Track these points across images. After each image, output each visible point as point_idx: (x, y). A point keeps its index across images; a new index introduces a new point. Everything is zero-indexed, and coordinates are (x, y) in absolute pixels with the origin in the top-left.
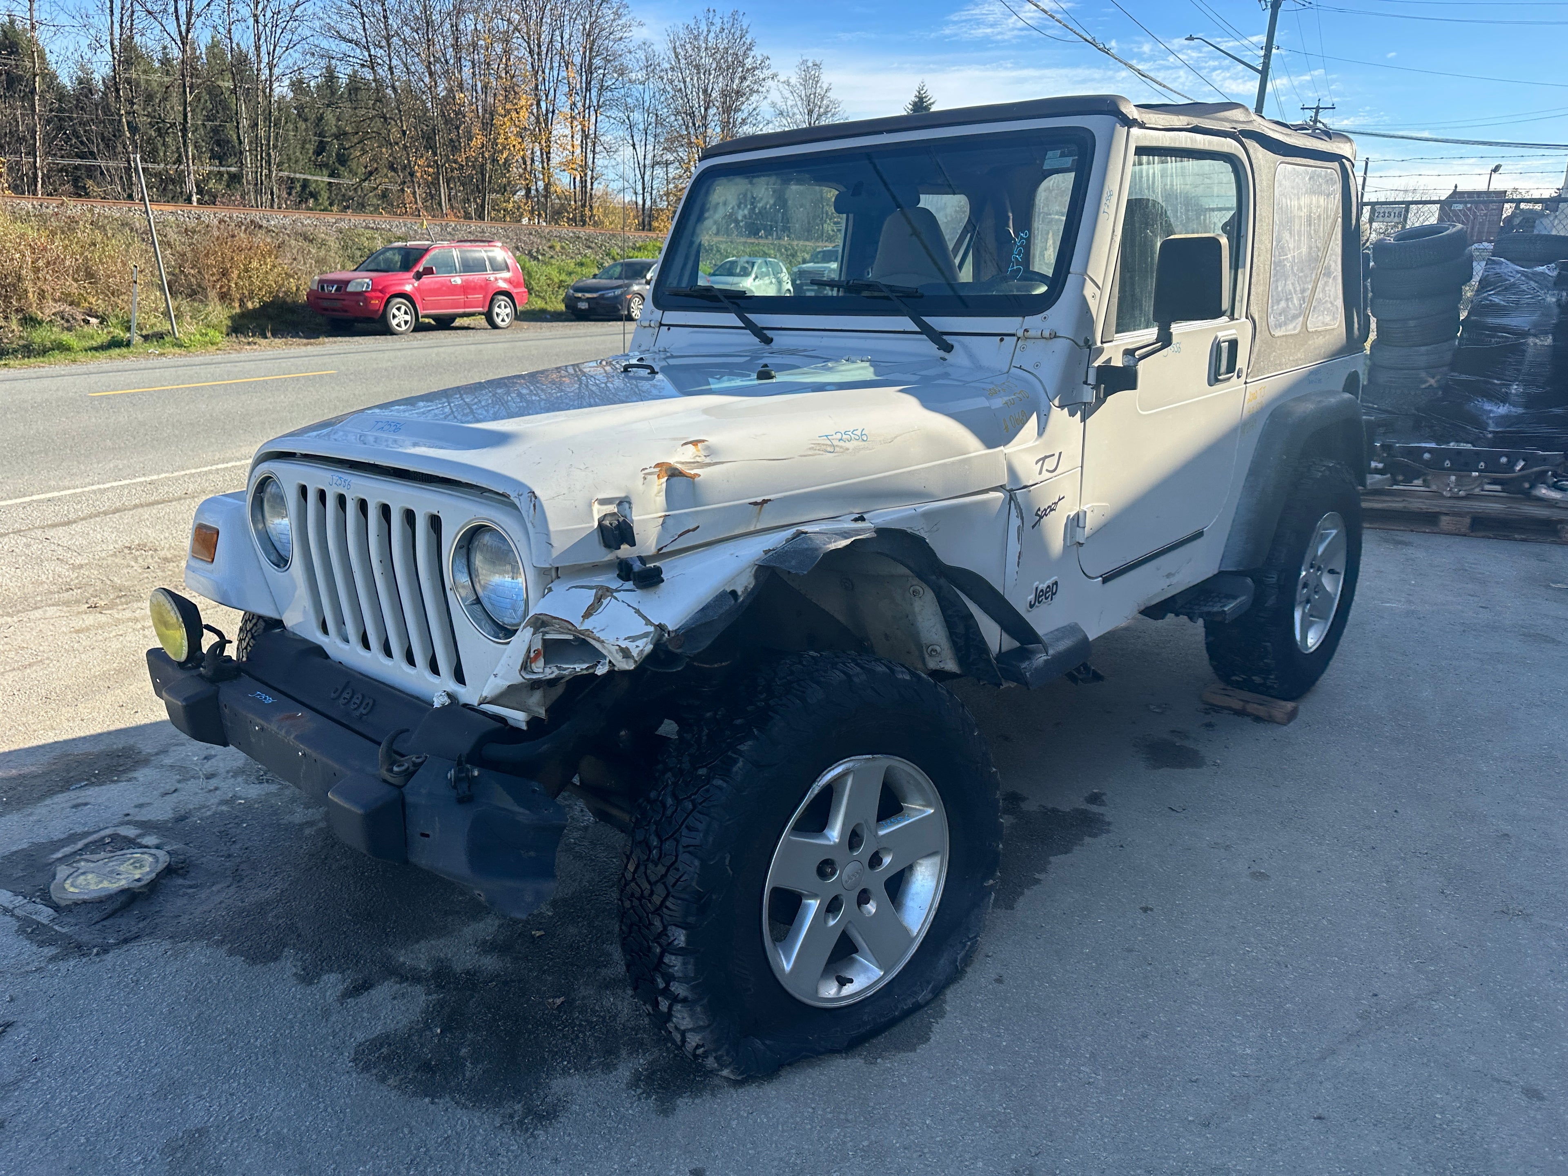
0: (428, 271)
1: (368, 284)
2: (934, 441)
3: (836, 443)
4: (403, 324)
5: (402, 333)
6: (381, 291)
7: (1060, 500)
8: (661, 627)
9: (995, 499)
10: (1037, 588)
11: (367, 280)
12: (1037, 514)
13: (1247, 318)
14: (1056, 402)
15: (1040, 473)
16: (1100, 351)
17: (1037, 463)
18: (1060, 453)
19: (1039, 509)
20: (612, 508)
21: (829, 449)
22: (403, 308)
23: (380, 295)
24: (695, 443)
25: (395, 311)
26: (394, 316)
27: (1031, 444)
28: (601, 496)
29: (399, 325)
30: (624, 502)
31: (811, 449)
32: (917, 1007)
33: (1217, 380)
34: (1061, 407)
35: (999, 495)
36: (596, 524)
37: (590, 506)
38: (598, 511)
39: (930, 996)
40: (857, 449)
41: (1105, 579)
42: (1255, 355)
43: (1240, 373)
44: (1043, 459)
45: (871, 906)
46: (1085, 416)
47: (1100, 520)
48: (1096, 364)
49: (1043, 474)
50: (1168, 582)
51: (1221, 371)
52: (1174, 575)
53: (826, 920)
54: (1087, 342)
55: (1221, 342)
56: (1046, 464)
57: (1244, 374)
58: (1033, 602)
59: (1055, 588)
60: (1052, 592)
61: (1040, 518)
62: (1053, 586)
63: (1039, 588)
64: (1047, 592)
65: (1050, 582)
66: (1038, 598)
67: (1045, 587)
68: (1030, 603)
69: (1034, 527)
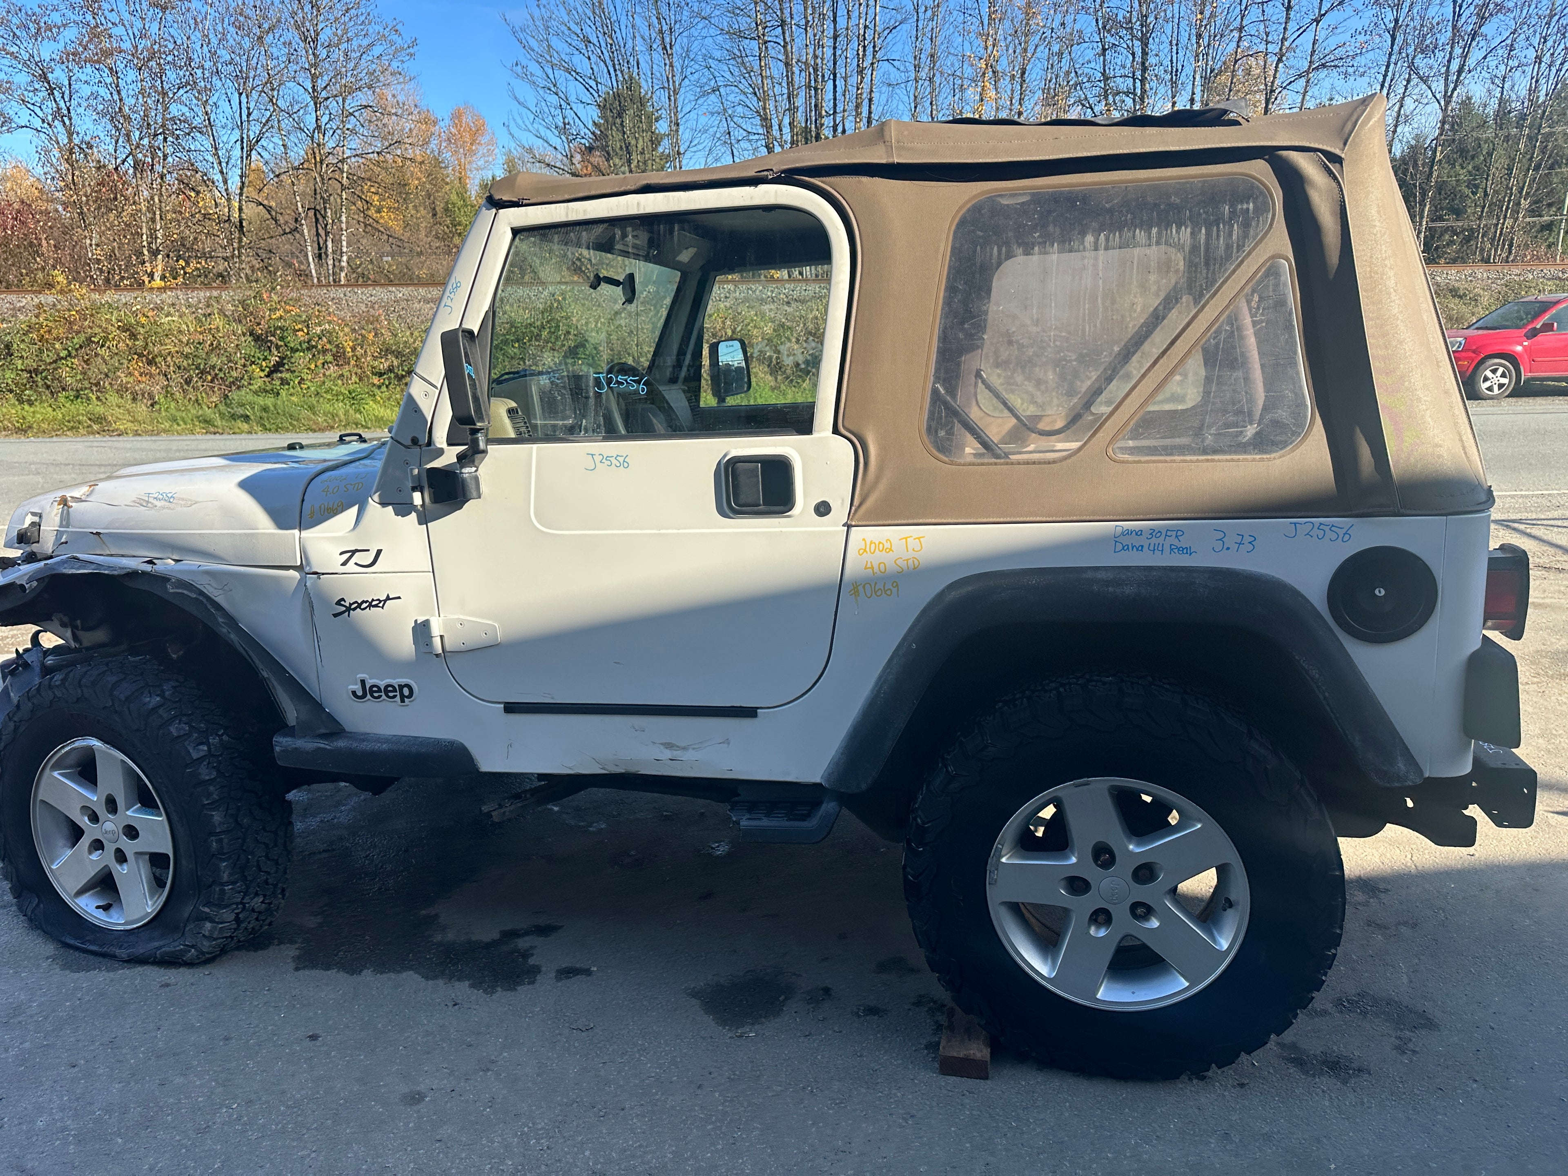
0: (1548, 327)
1: (1460, 344)
2: (229, 514)
3: (151, 500)
4: (1496, 388)
5: (1491, 398)
6: (1474, 352)
7: (388, 598)
9: (292, 578)
10: (363, 682)
11: (1459, 339)
12: (339, 603)
13: (837, 432)
14: (376, 497)
15: (344, 564)
16: (442, 452)
17: (341, 553)
18: (379, 552)
19: (343, 600)
21: (144, 504)
22: (1501, 370)
23: (1473, 355)
24: (91, 485)
25: (1488, 373)
26: (1486, 379)
27: (340, 534)
28: (32, 511)
29: (1490, 389)
30: (40, 516)
31: (134, 502)
33: (736, 514)
34: (384, 504)
35: (297, 575)
36: (24, 526)
37: (25, 515)
38: (29, 519)
40: (163, 508)
41: (511, 708)
42: (882, 486)
43: (823, 509)
44: (354, 552)
45: (125, 866)
46: (424, 519)
47: (481, 639)
48: (428, 466)
49: (351, 567)
50: (668, 754)
51: (743, 499)
52: (685, 748)
53: (90, 853)
54: (415, 441)
55: (735, 461)
56: (357, 558)
57: (840, 511)
58: (360, 693)
59: (406, 691)
60: (404, 693)
61: (349, 609)
62: (401, 687)
63: (369, 682)
64: (389, 690)
65: (395, 682)
66: (368, 692)
67: (382, 684)
68: (354, 693)
69: (335, 615)
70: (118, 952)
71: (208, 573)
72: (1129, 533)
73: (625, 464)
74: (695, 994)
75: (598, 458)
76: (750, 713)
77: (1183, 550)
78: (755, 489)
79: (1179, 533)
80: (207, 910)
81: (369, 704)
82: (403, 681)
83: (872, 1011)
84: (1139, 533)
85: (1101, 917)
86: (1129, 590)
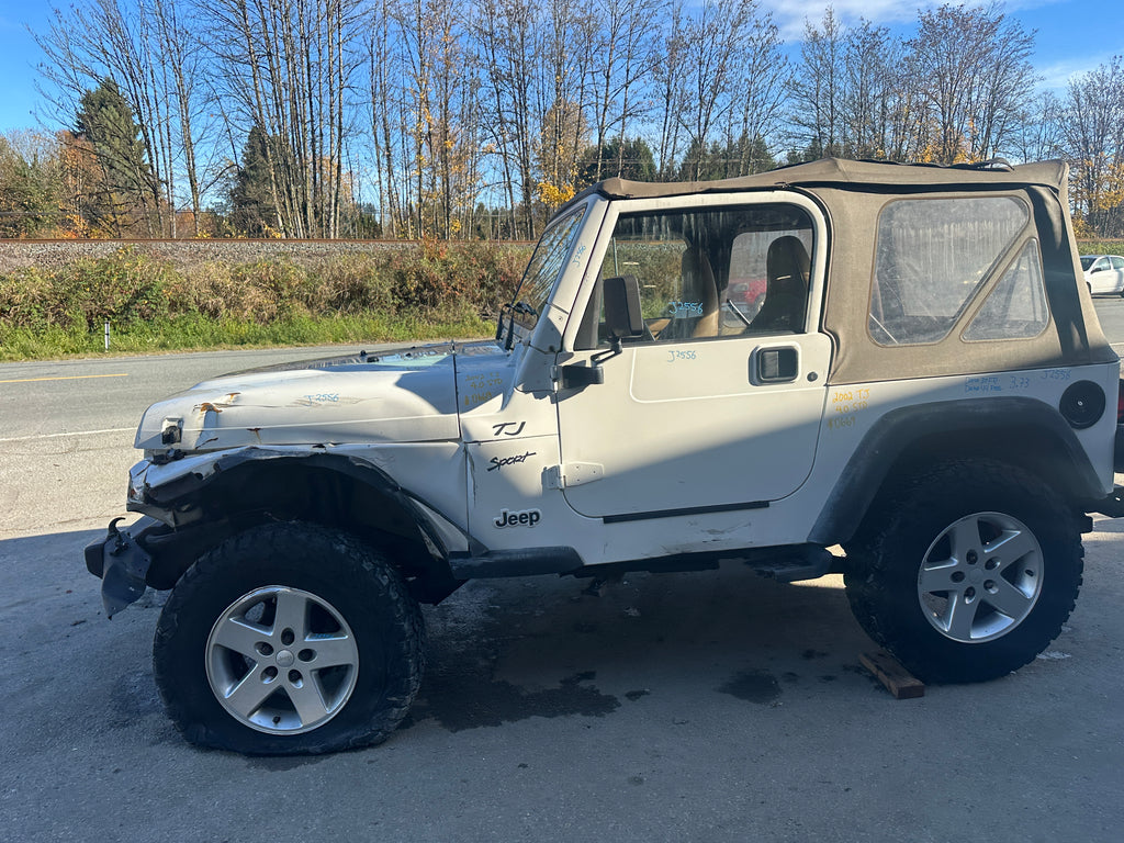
2: (392, 406)
3: (313, 400)
7: (527, 454)
8: (147, 485)
9: (452, 447)
10: (505, 514)
12: (492, 461)
13: (820, 330)
14: (520, 388)
15: (497, 434)
16: (571, 355)
17: (494, 427)
18: (523, 424)
19: (496, 458)
20: (175, 424)
21: (308, 404)
24: (232, 395)
27: (492, 414)
28: (169, 417)
30: (180, 421)
31: (294, 403)
32: (306, 754)
33: (762, 383)
34: (526, 391)
35: (456, 445)
36: (163, 430)
37: (162, 421)
38: (166, 425)
39: (319, 751)
40: (326, 406)
41: (608, 520)
42: (846, 362)
43: (812, 377)
44: (503, 425)
45: (301, 684)
46: (556, 400)
47: (591, 475)
48: (563, 365)
49: (502, 435)
50: (712, 537)
51: (767, 374)
52: (722, 532)
53: (263, 678)
54: (552, 349)
55: (764, 351)
56: (506, 429)
57: (822, 378)
58: (501, 522)
59: (534, 517)
60: (532, 519)
61: (499, 465)
62: (531, 514)
63: (509, 514)
64: (522, 518)
65: (527, 512)
66: (509, 520)
67: (518, 514)
68: (498, 523)
69: (489, 470)
70: (311, 749)
71: (377, 450)
72: (972, 381)
73: (693, 356)
74: (723, 691)
75: (676, 354)
76: (765, 504)
77: (998, 388)
78: (773, 366)
79: (995, 378)
80: (394, 699)
81: (508, 529)
82: (532, 510)
83: (829, 678)
84: (977, 380)
85: (969, 593)
86: (986, 410)
